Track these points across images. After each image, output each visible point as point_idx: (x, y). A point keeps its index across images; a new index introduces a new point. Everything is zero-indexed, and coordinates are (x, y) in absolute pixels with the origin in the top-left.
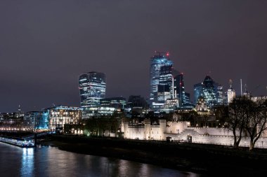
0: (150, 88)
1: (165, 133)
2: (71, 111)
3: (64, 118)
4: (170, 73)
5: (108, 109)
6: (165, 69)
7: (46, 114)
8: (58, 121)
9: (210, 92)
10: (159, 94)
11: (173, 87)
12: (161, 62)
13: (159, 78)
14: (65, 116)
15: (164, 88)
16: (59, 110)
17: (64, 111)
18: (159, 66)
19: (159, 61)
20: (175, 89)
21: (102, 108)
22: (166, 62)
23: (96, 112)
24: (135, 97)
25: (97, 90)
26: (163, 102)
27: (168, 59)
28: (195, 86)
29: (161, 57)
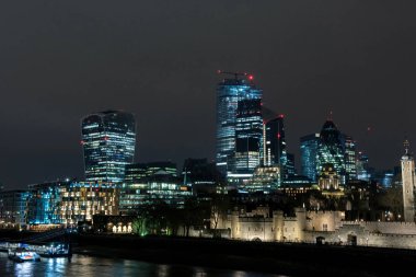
0: (217, 143)
1: (305, 230)
2: (101, 190)
3: (89, 203)
4: (256, 115)
5: (164, 185)
6: (246, 107)
7: (47, 196)
8: (76, 208)
9: (333, 153)
10: (238, 155)
11: (264, 141)
12: (238, 93)
13: (235, 124)
14: (90, 199)
15: (247, 144)
16: (78, 189)
17: (89, 190)
18: (235, 99)
19: (235, 90)
20: (268, 146)
21: (154, 185)
22: (248, 91)
23: (143, 191)
24: (196, 161)
25: (119, 147)
26: (246, 171)
27: (253, 86)
28: (303, 140)
29: (238, 83)
